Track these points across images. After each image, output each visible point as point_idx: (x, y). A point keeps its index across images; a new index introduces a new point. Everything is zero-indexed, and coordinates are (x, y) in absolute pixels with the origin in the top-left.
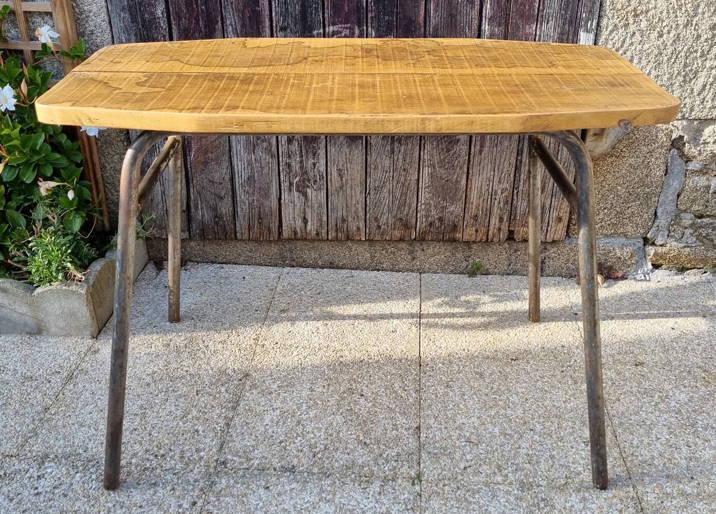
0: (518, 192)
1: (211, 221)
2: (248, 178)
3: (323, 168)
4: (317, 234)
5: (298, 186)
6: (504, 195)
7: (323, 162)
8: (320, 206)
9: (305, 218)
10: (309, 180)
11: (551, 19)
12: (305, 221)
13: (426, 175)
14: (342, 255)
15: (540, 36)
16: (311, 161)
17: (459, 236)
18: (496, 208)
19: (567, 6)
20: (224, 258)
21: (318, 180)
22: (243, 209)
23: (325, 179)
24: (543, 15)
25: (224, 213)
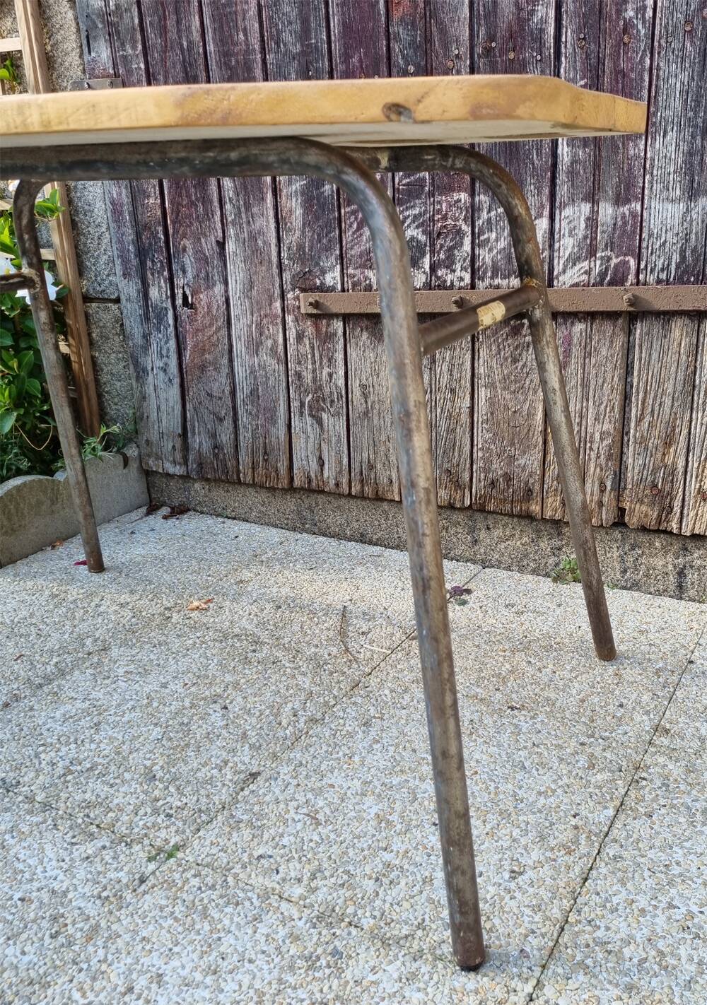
0: (628, 441)
1: (209, 451)
2: (251, 393)
3: (341, 382)
4: (337, 485)
5: (310, 407)
6: (605, 443)
7: (341, 372)
8: (339, 441)
9: (320, 458)
10: (324, 400)
11: (669, 128)
12: (321, 464)
13: (484, 400)
14: (377, 523)
15: (653, 159)
16: (326, 371)
17: (535, 508)
18: (592, 465)
19: (698, 103)
20: (233, 511)
21: (336, 400)
22: (245, 437)
23: (344, 399)
24: (655, 123)
25: (224, 442)
